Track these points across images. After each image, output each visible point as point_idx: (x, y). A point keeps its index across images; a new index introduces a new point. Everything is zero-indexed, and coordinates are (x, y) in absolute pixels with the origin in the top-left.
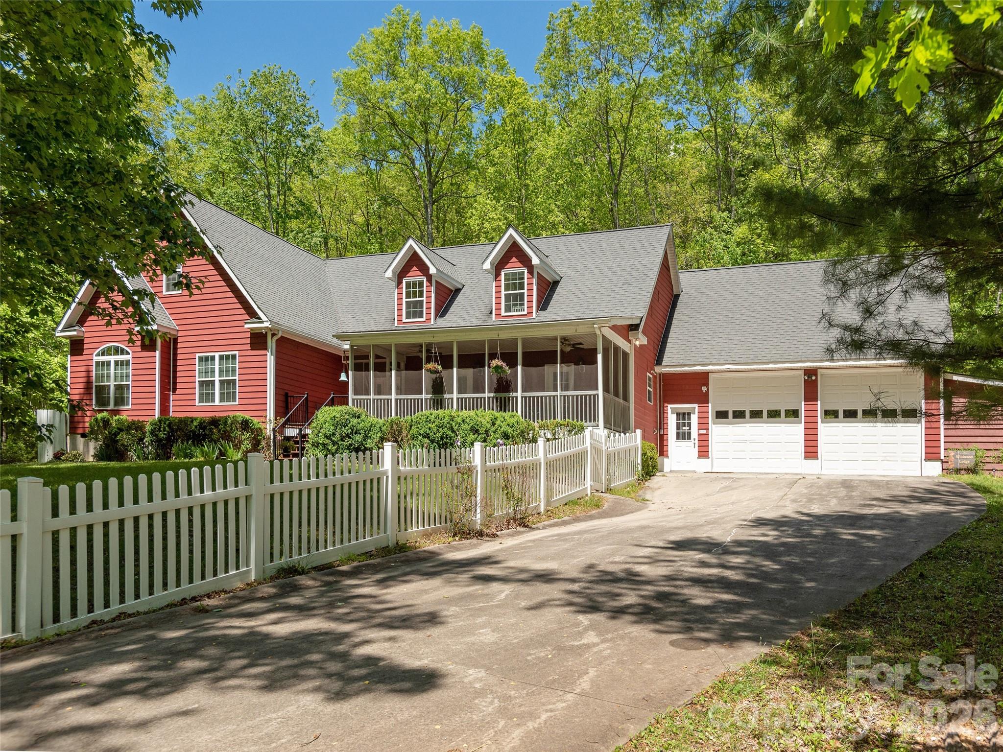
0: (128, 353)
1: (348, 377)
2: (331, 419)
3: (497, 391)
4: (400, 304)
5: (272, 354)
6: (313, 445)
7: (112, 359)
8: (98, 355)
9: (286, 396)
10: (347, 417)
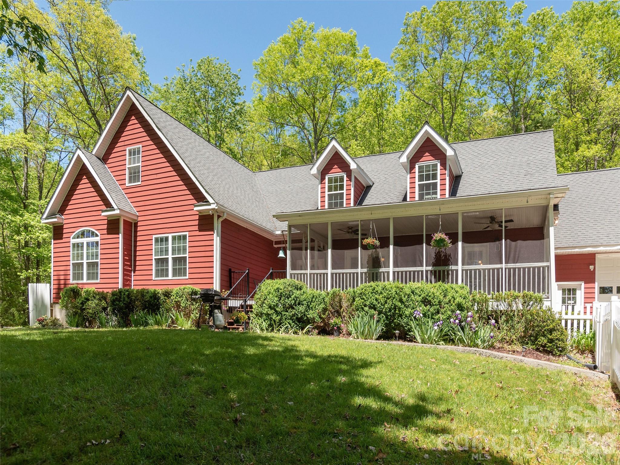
0: (97, 236)
1: (285, 254)
2: (275, 291)
3: (434, 265)
4: (323, 197)
5: (218, 235)
6: (257, 315)
7: (85, 240)
8: (74, 238)
9: (230, 271)
10: (290, 289)
